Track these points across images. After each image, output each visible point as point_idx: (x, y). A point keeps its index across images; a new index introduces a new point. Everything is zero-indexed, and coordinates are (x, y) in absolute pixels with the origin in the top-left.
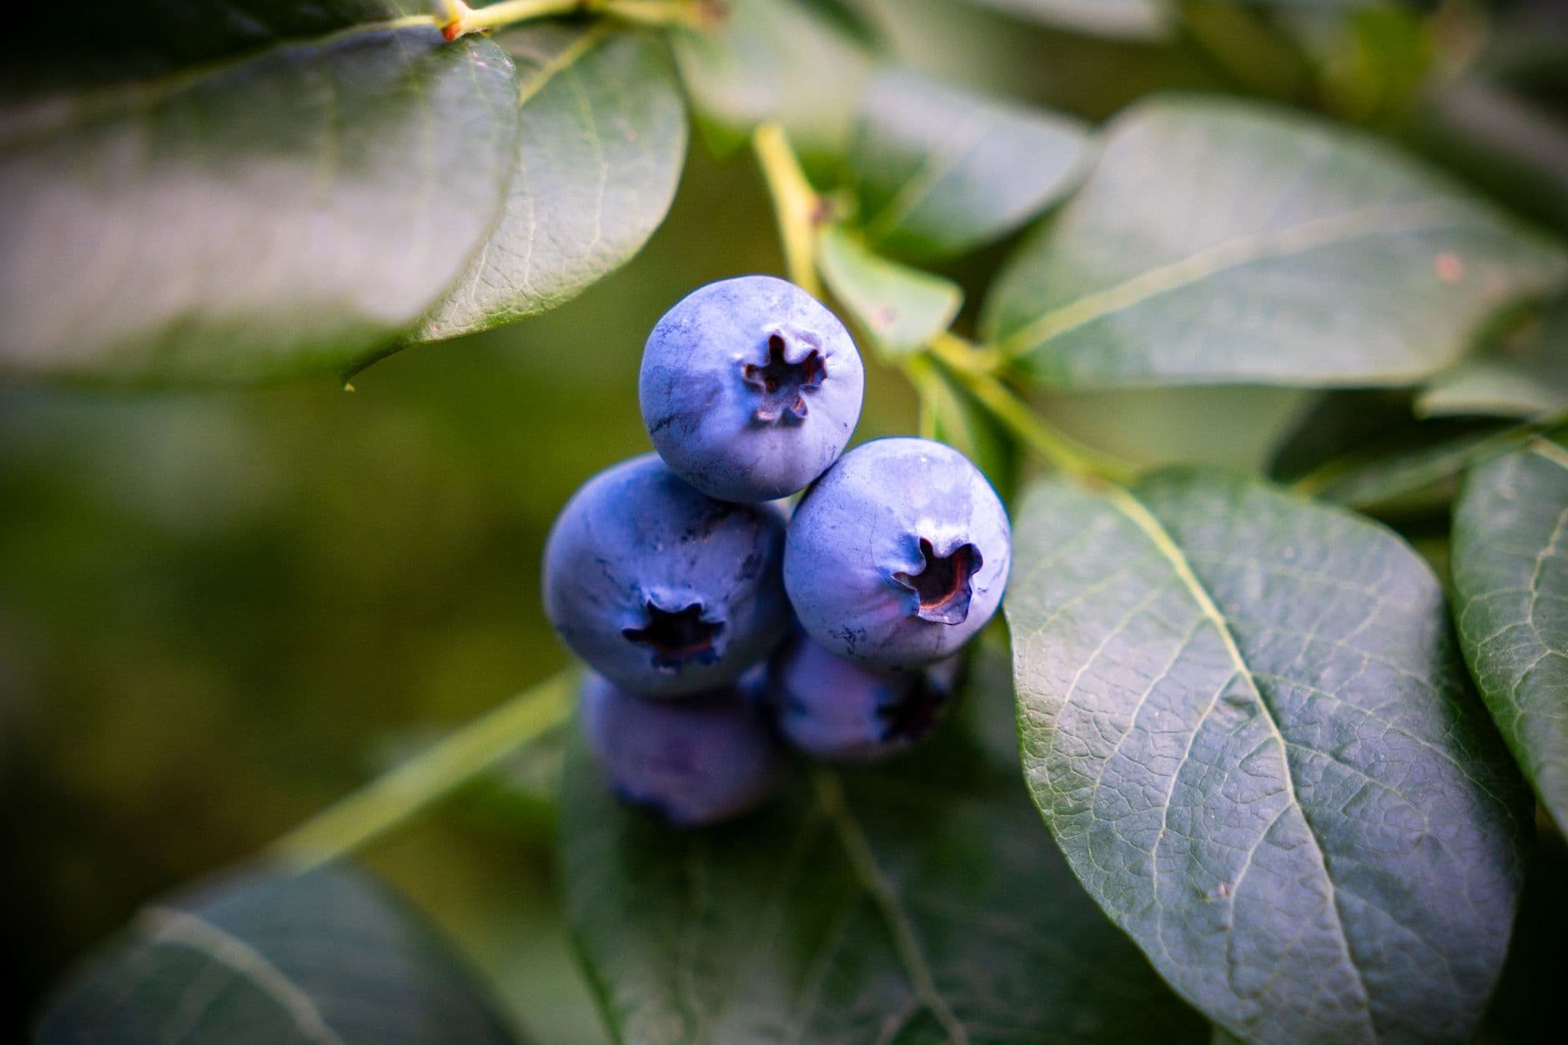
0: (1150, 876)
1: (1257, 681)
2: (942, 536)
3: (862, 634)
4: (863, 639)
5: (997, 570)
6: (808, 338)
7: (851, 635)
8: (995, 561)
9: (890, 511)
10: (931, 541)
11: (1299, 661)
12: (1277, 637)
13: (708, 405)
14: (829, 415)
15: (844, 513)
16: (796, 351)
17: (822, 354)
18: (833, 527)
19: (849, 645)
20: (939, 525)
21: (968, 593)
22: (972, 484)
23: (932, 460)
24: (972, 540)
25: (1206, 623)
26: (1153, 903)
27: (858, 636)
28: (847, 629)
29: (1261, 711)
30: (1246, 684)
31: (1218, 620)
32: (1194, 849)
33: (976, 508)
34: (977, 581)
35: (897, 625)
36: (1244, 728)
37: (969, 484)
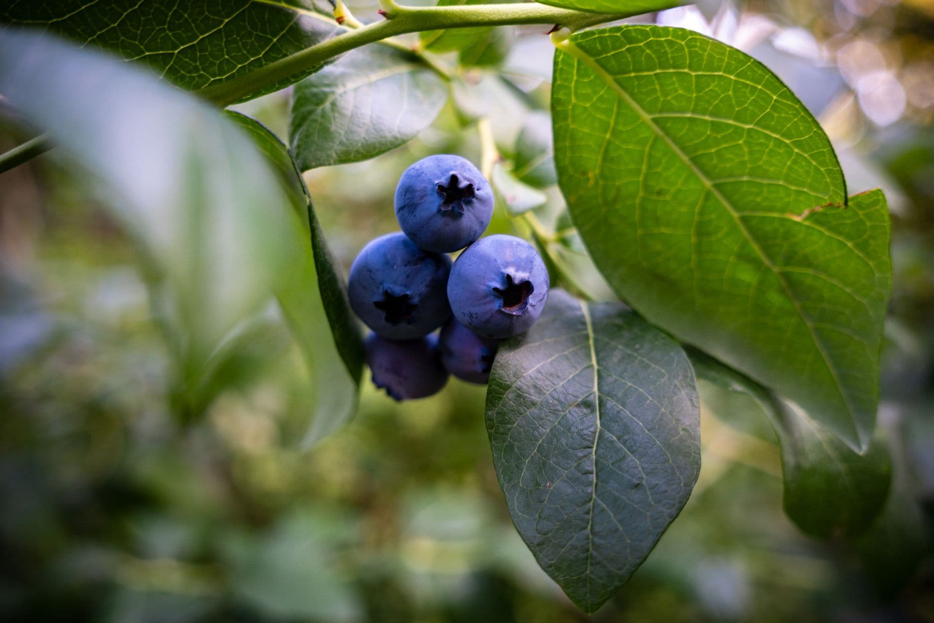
0: (522, 470)
1: (600, 398)
2: (519, 276)
3: (476, 315)
4: (476, 318)
5: (541, 298)
6: (468, 180)
7: (471, 316)
8: (540, 293)
9: (496, 261)
10: (512, 276)
11: (620, 394)
12: (616, 381)
13: (421, 201)
14: (475, 216)
15: (475, 259)
16: (463, 184)
17: (475, 187)
18: (470, 265)
19: (470, 320)
20: (517, 271)
21: (526, 304)
22: (535, 257)
23: (519, 244)
24: (531, 280)
25: (591, 366)
26: (519, 482)
27: (474, 316)
28: (470, 312)
29: (596, 411)
30: (595, 397)
31: (596, 367)
32: (544, 463)
33: (535, 268)
34: (531, 300)
35: (492, 313)
36: (585, 417)
37: (534, 257)
